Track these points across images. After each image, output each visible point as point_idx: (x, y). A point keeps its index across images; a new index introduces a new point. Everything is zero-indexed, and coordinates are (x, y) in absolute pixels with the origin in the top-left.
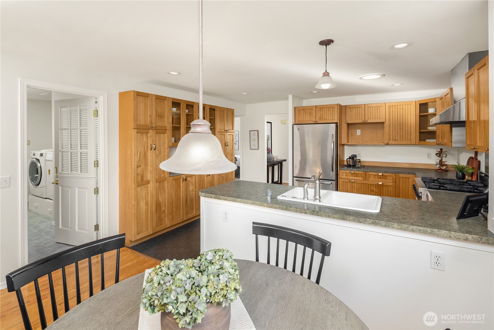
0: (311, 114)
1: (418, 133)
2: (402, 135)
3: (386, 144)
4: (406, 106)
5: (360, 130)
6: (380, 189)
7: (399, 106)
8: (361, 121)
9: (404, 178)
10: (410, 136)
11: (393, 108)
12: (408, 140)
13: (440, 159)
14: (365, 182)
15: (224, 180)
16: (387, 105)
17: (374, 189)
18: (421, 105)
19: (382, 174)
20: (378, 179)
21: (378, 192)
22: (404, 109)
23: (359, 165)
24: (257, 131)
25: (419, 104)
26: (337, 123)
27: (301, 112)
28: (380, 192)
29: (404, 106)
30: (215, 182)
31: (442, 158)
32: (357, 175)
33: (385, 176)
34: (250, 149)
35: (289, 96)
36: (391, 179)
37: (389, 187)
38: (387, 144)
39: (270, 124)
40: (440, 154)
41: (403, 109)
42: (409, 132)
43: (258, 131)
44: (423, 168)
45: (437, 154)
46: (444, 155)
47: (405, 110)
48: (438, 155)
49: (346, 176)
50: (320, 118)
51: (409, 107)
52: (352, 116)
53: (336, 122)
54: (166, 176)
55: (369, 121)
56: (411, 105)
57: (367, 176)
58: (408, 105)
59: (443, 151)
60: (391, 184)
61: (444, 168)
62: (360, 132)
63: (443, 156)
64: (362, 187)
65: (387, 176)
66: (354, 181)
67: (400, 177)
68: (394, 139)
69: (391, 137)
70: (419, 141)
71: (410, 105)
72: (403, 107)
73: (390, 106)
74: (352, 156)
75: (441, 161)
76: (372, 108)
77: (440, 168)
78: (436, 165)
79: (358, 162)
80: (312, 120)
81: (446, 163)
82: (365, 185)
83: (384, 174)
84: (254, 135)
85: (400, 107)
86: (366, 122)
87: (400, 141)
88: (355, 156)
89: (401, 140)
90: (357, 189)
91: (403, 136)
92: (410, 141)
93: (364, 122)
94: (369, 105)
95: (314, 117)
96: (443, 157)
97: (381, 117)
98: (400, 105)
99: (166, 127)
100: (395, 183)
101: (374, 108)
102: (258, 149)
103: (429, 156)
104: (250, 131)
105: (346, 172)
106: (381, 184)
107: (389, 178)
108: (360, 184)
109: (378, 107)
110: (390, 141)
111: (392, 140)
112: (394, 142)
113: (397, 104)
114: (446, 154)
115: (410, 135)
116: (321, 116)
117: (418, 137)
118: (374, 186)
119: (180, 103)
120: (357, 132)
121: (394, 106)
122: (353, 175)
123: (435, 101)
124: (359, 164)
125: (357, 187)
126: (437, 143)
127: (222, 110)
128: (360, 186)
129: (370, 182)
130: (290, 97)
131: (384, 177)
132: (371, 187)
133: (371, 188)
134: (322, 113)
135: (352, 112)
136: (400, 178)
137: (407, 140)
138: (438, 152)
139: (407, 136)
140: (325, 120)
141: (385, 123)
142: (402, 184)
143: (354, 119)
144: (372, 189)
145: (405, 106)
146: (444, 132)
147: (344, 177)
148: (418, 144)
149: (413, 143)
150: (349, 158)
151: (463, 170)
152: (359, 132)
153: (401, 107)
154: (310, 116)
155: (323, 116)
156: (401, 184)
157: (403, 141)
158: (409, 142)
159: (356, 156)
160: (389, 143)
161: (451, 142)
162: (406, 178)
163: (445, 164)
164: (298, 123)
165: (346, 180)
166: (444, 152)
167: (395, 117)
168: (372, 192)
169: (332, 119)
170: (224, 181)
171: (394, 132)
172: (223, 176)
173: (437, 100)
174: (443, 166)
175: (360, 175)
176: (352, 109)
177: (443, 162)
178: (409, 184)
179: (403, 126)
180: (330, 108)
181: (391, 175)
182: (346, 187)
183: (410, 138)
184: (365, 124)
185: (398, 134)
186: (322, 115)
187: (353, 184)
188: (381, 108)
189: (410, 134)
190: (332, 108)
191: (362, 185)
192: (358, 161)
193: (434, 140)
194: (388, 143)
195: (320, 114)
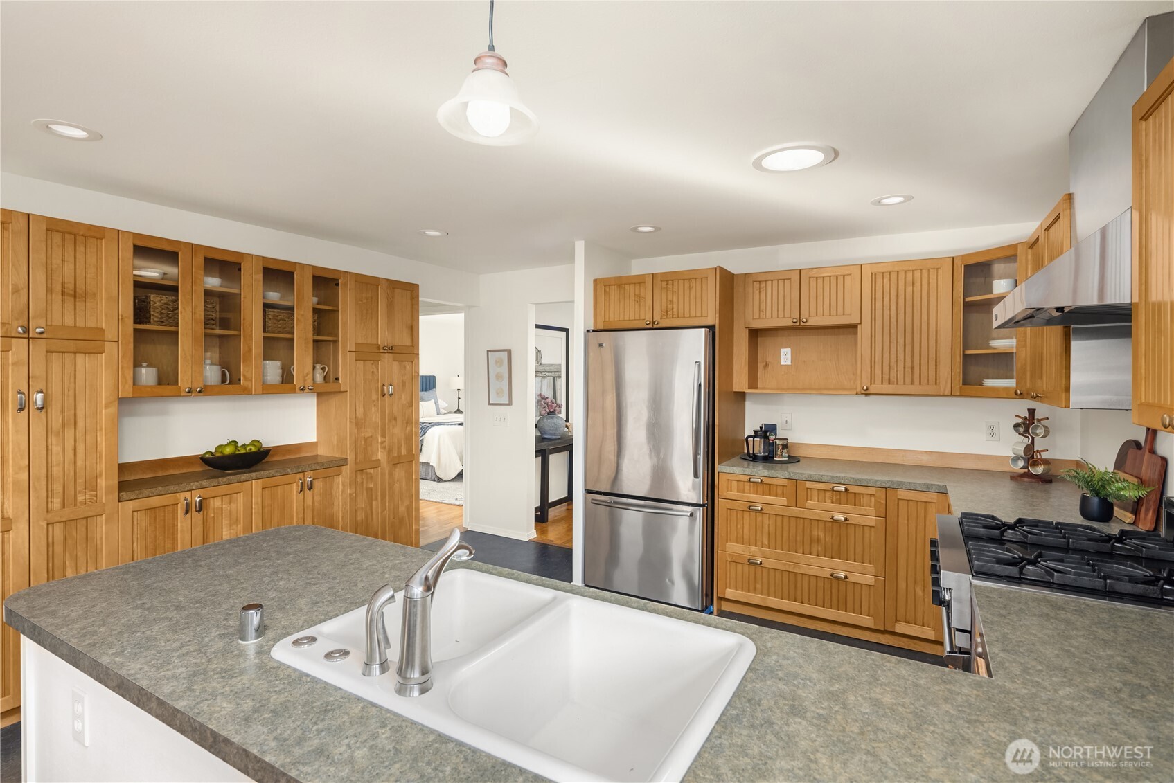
0: (639, 298)
1: (959, 360)
2: (910, 364)
3: (863, 392)
4: (925, 273)
5: (789, 350)
6: (840, 535)
7: (902, 275)
8: (787, 323)
9: (911, 503)
10: (936, 369)
11: (885, 280)
12: (928, 380)
13: (1027, 441)
14: (795, 511)
15: (376, 499)
16: (867, 273)
17: (821, 535)
18: (968, 268)
19: (846, 489)
20: (832, 503)
21: (832, 544)
22: (917, 284)
23: (782, 455)
24: (506, 353)
25: (965, 266)
26: (711, 329)
27: (612, 293)
28: (839, 546)
29: (917, 274)
30: (335, 508)
31: (1033, 438)
32: (770, 490)
33: (855, 494)
34: (489, 404)
35: (576, 243)
36: (873, 505)
37: (867, 530)
38: (867, 393)
39: (565, 333)
40: (1027, 425)
41: (913, 284)
42: (932, 355)
43: (509, 352)
44: (974, 467)
45: (1016, 426)
46: (1040, 431)
47: (921, 285)
48: (1021, 430)
49: (738, 491)
50: (666, 313)
51: (933, 276)
52: (763, 305)
53: (710, 323)
54: (104, 501)
55: (813, 322)
56: (940, 271)
57: (801, 493)
58: (929, 270)
59: (1035, 418)
60: (871, 521)
61: (1040, 470)
62: (789, 356)
63: (1038, 432)
64: (786, 528)
65: (859, 494)
66: (761, 509)
67: (899, 499)
68: (886, 377)
69: (878, 372)
70: (963, 384)
71: (937, 269)
72: (915, 275)
73: (874, 275)
74: (761, 428)
75: (1029, 449)
76: (820, 281)
77: (1026, 470)
78: (1015, 460)
79: (780, 447)
80: (642, 318)
81: (1045, 455)
82: (793, 521)
83: (850, 488)
84: (498, 362)
85: (905, 278)
86: (802, 324)
87: (905, 384)
88: (772, 428)
89: (908, 380)
90: (769, 534)
91: (912, 368)
92: (936, 384)
93: (798, 324)
94: (813, 274)
95: (647, 308)
96: (1037, 435)
97: (847, 311)
98: (905, 271)
99: (104, 330)
100: (886, 518)
101: (827, 280)
102: (510, 404)
103: (993, 432)
104: (488, 351)
105: (738, 479)
106: (843, 519)
107: (865, 500)
108: (779, 519)
109: (837, 277)
110: (873, 385)
111: (878, 380)
112: (886, 388)
113: (896, 269)
114: (1045, 427)
115: (936, 365)
116: (670, 306)
117: (958, 370)
118: (821, 525)
119: (177, 254)
120: (782, 357)
121: (887, 275)
122: (760, 488)
123: (1013, 253)
124: (784, 454)
125: (769, 525)
126: (1019, 392)
127: (367, 284)
128: (779, 523)
129: (807, 514)
130: (580, 246)
131: (851, 496)
132: (811, 527)
133: (811, 531)
134: (670, 298)
135: (763, 295)
136: (901, 502)
137: (924, 381)
138: (1020, 421)
139: (924, 368)
140: (678, 317)
141: (859, 326)
142: (906, 522)
143: (768, 315)
144: (815, 533)
145: (921, 273)
146: (1042, 354)
147: (733, 494)
148: (958, 394)
149: (945, 390)
150: (753, 434)
151: (1103, 487)
152: (786, 356)
153: (909, 276)
154: (637, 306)
155: (675, 306)
156: (903, 521)
157: (912, 383)
158: (931, 389)
159: (776, 429)
160: (871, 391)
161: (1067, 389)
162: (917, 501)
163: (1041, 459)
164: (602, 328)
165: (737, 505)
166: (1038, 420)
167: (890, 309)
168: (816, 546)
169: (698, 314)
170: (374, 503)
171: (886, 355)
172: (371, 489)
173: (1020, 250)
174: (1035, 464)
175: (779, 491)
176: (763, 285)
177: (1038, 451)
178: (928, 523)
179: (915, 339)
180: (693, 280)
181: (872, 491)
182: (739, 526)
183: (936, 374)
184: (799, 330)
185: (897, 361)
186: (672, 302)
187: (759, 518)
188: (848, 278)
189: (936, 362)
190: (698, 281)
191: (786, 519)
192: (781, 442)
193: (1011, 383)
194: (867, 390)
195: (664, 300)
